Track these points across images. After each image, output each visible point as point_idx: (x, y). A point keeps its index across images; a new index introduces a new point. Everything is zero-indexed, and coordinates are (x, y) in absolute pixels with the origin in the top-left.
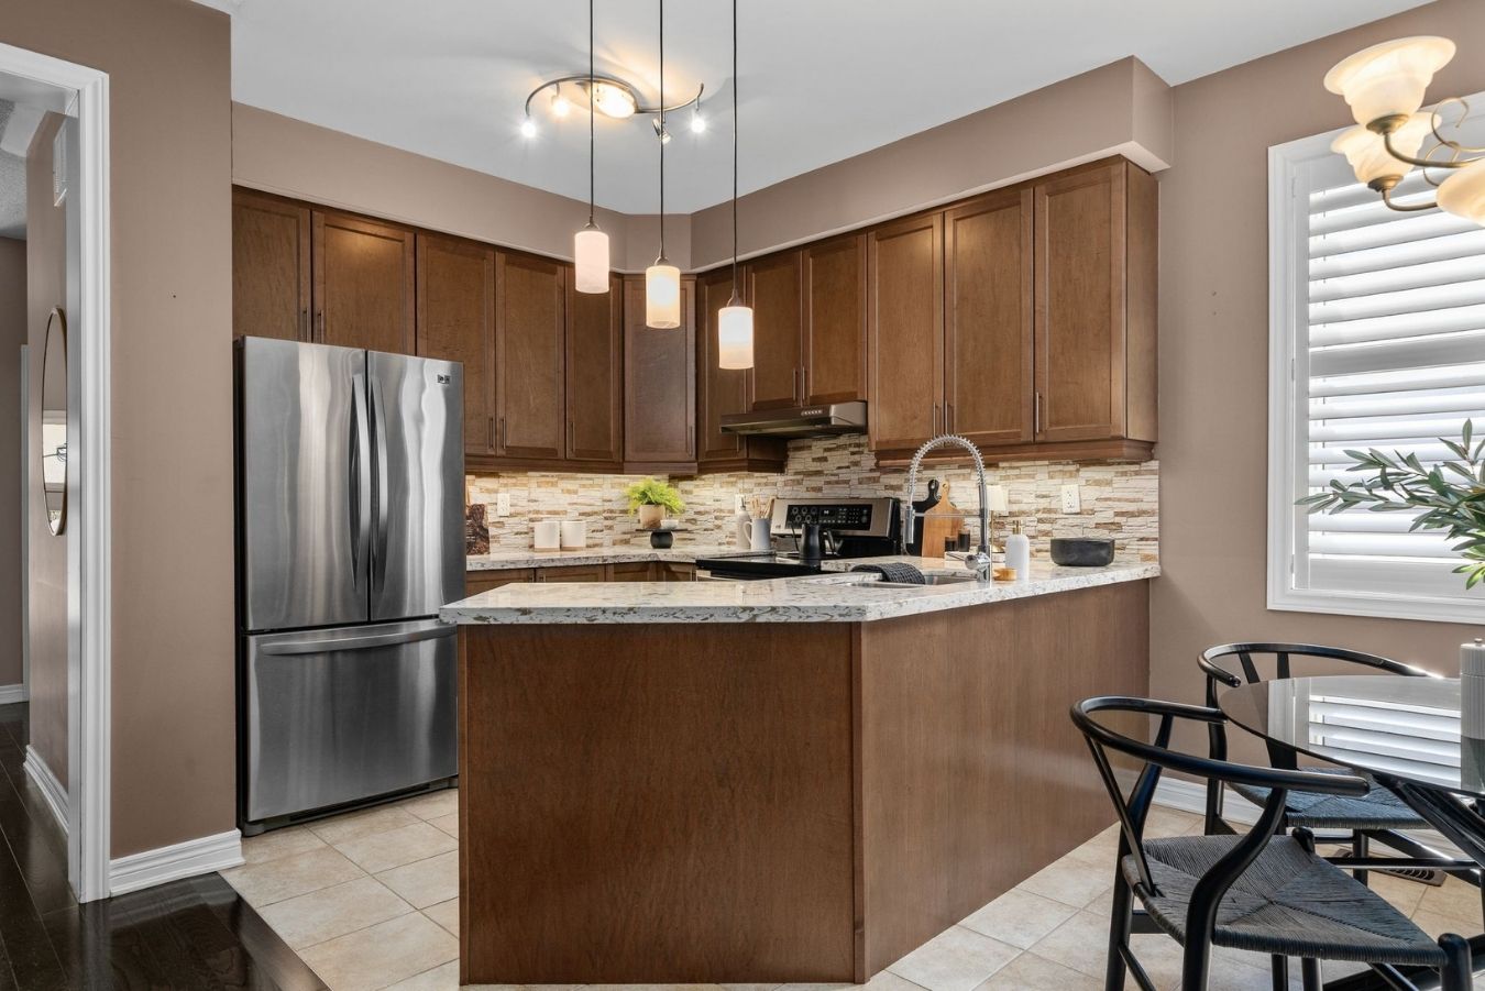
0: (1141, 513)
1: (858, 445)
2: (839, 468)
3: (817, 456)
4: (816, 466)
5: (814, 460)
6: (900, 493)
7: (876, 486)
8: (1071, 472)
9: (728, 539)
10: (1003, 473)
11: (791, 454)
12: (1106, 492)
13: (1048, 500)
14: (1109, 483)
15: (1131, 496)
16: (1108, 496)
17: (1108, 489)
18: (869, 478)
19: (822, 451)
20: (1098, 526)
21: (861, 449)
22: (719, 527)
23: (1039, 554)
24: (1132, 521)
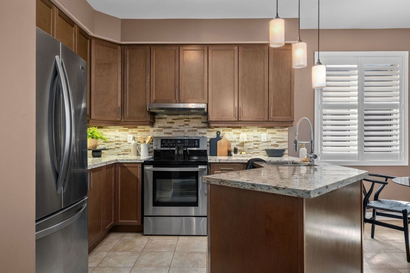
0: (284, 142)
1: (188, 118)
2: (179, 126)
3: (169, 121)
4: (170, 125)
5: (168, 123)
6: (206, 135)
7: (195, 133)
8: (264, 130)
9: (123, 153)
10: (243, 130)
11: (157, 120)
12: (274, 136)
13: (257, 138)
14: (275, 133)
15: (281, 137)
16: (275, 137)
17: (275, 135)
18: (193, 130)
19: (172, 119)
20: (272, 145)
21: (189, 120)
22: (118, 148)
23: (254, 154)
24: (281, 144)
